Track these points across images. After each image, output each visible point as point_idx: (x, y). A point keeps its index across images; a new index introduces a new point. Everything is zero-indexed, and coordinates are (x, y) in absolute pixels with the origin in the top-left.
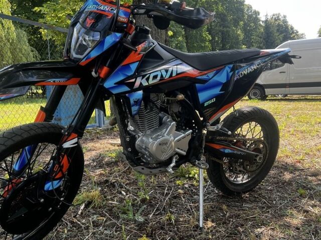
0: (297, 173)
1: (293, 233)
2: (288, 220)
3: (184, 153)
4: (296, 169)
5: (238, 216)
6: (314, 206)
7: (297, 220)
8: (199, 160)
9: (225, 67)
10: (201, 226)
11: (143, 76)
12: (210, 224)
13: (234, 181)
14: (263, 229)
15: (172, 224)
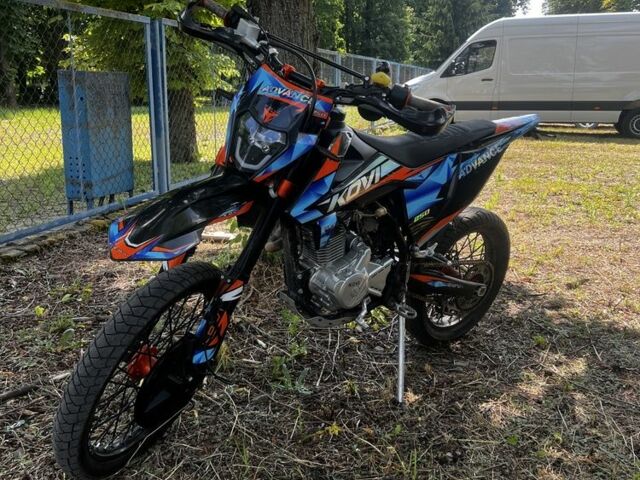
0: (528, 302)
1: (534, 409)
2: (524, 387)
3: (379, 293)
4: (526, 295)
5: (450, 382)
6: (559, 364)
7: (536, 388)
8: (399, 302)
9: (446, 158)
10: (400, 401)
11: (340, 193)
12: (412, 397)
13: (437, 323)
14: (490, 404)
15: (356, 398)
